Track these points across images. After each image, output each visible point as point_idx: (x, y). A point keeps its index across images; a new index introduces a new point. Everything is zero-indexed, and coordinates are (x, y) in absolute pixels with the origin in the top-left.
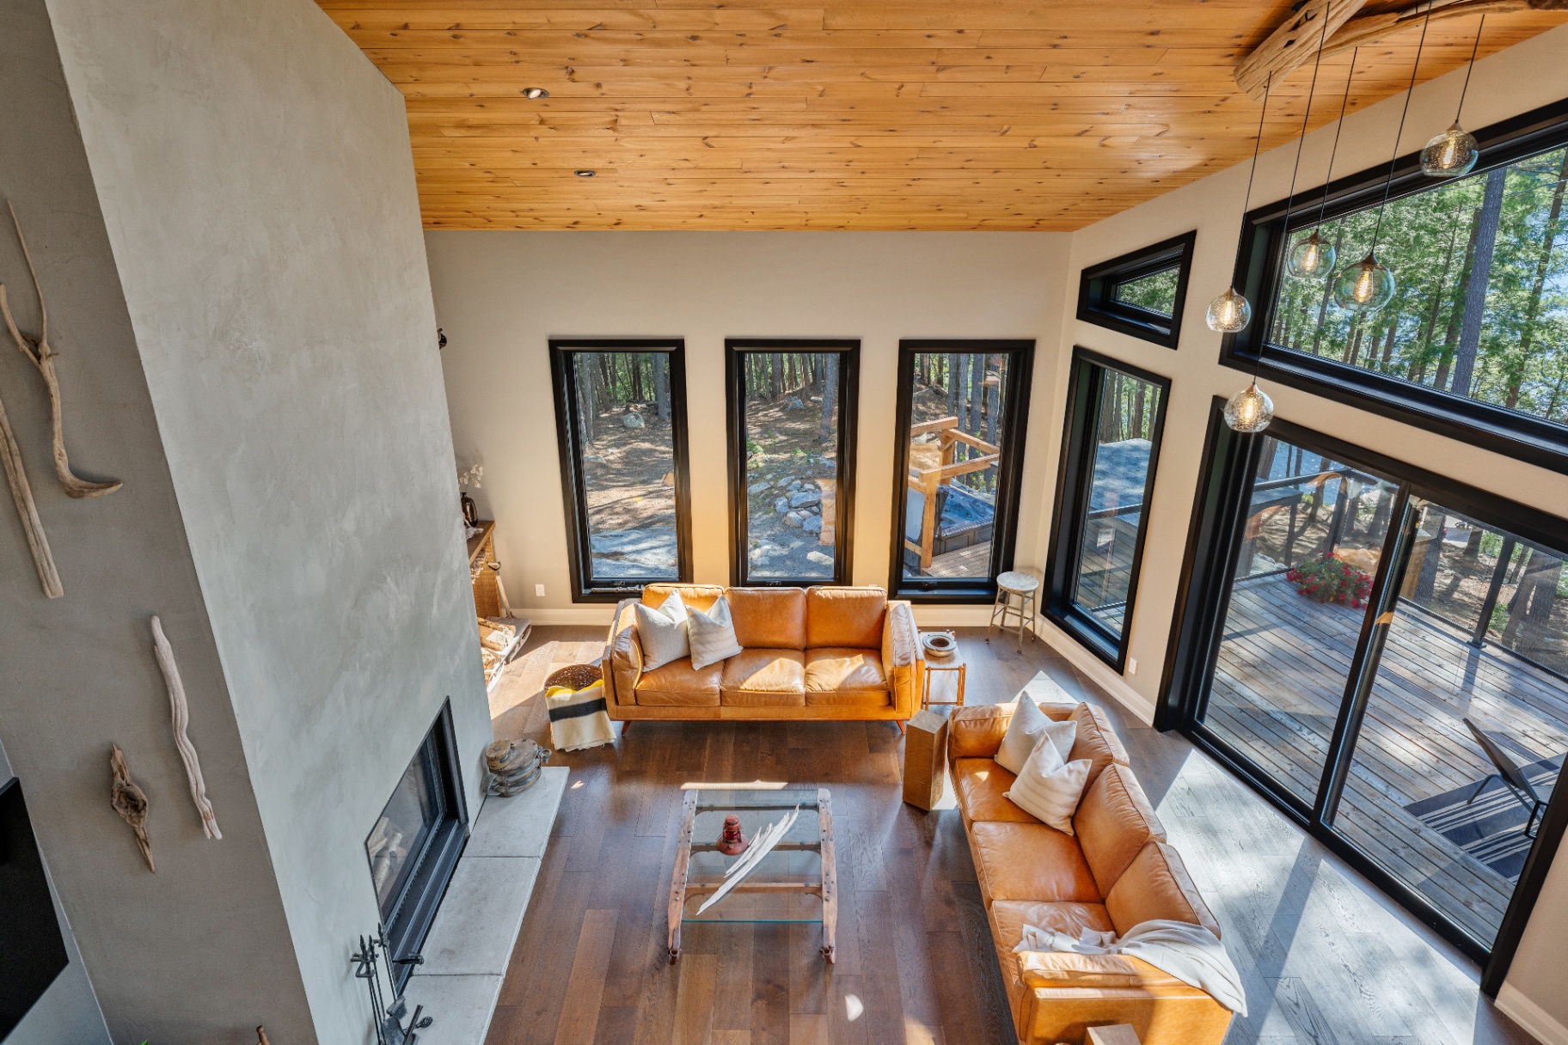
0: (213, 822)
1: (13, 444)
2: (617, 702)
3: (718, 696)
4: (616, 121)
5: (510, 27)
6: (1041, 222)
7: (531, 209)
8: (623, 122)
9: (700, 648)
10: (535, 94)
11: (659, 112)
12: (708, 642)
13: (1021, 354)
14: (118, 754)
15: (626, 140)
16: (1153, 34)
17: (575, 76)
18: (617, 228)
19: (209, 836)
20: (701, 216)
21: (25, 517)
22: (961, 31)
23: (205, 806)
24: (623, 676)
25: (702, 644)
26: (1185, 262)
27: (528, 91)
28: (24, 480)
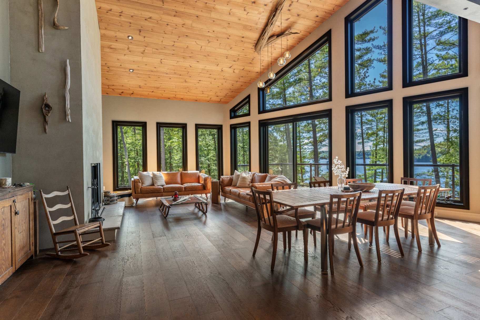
0: (69, 117)
1: (43, 15)
2: (135, 193)
3: (162, 189)
4: (144, 50)
5: (132, 14)
6: (221, 100)
7: (113, 85)
8: (146, 51)
9: (156, 181)
10: (130, 38)
11: (154, 49)
12: (159, 179)
13: (219, 128)
14: (46, 96)
15: (145, 58)
16: (243, 37)
17: (141, 33)
18: (132, 96)
19: (67, 120)
20: (153, 92)
21: (40, 31)
22: (214, 31)
23: (69, 112)
24: (138, 184)
25: (157, 180)
26: (249, 102)
27: (129, 36)
28: (43, 23)
